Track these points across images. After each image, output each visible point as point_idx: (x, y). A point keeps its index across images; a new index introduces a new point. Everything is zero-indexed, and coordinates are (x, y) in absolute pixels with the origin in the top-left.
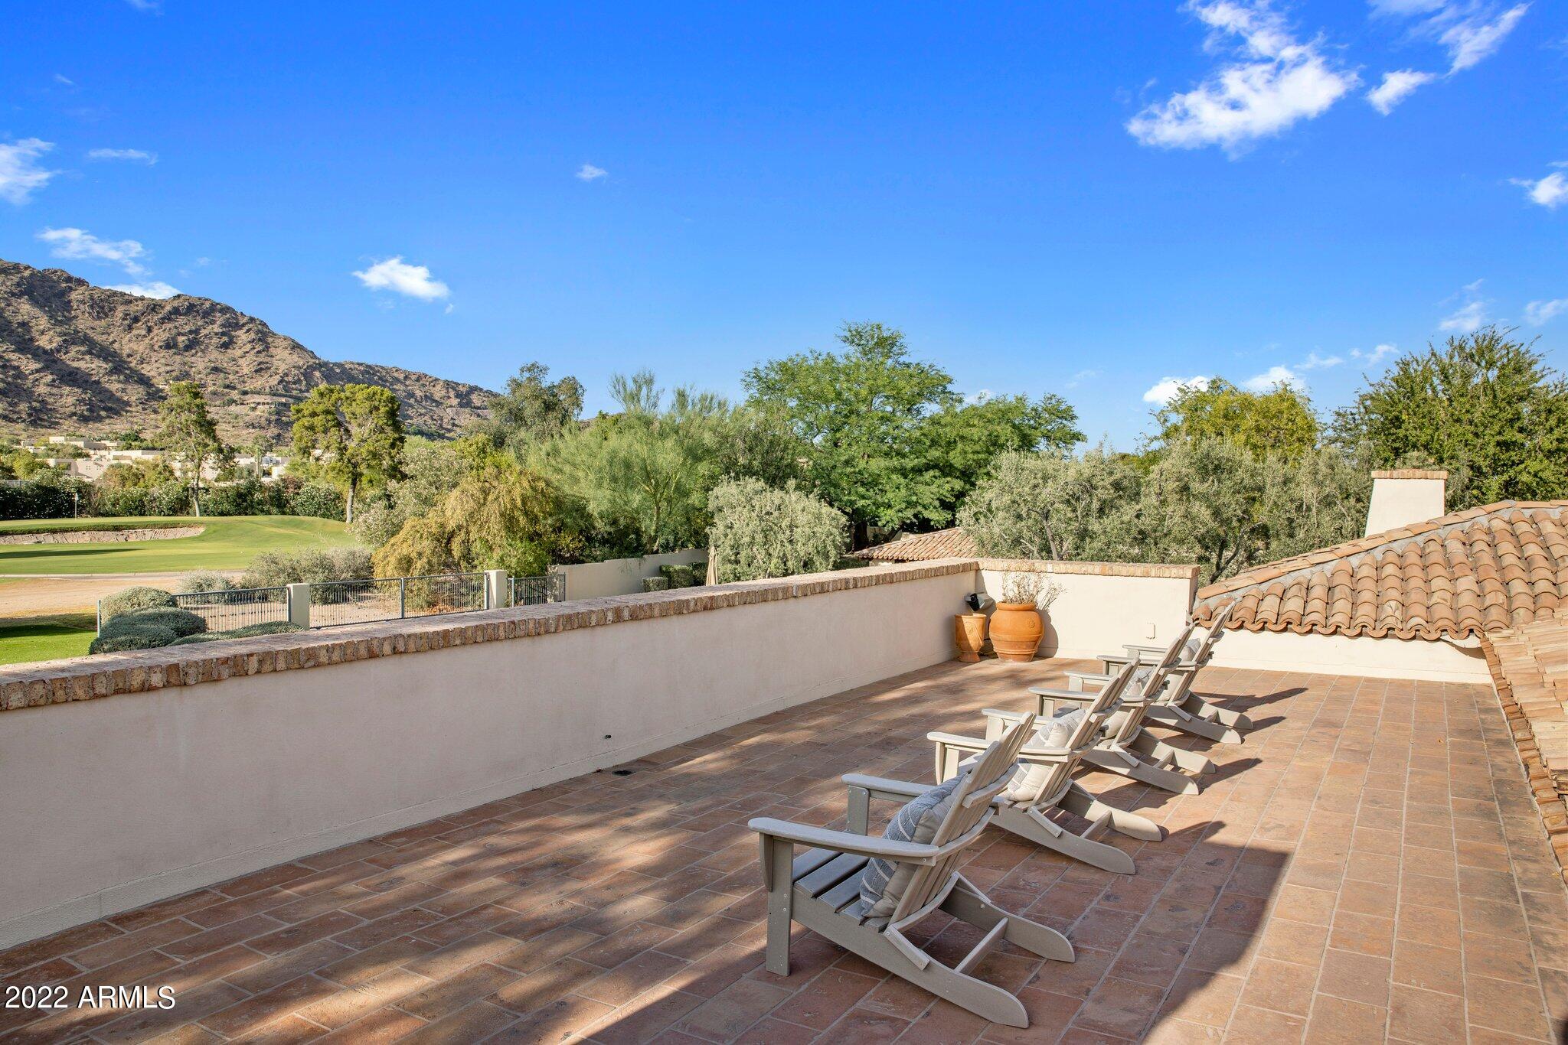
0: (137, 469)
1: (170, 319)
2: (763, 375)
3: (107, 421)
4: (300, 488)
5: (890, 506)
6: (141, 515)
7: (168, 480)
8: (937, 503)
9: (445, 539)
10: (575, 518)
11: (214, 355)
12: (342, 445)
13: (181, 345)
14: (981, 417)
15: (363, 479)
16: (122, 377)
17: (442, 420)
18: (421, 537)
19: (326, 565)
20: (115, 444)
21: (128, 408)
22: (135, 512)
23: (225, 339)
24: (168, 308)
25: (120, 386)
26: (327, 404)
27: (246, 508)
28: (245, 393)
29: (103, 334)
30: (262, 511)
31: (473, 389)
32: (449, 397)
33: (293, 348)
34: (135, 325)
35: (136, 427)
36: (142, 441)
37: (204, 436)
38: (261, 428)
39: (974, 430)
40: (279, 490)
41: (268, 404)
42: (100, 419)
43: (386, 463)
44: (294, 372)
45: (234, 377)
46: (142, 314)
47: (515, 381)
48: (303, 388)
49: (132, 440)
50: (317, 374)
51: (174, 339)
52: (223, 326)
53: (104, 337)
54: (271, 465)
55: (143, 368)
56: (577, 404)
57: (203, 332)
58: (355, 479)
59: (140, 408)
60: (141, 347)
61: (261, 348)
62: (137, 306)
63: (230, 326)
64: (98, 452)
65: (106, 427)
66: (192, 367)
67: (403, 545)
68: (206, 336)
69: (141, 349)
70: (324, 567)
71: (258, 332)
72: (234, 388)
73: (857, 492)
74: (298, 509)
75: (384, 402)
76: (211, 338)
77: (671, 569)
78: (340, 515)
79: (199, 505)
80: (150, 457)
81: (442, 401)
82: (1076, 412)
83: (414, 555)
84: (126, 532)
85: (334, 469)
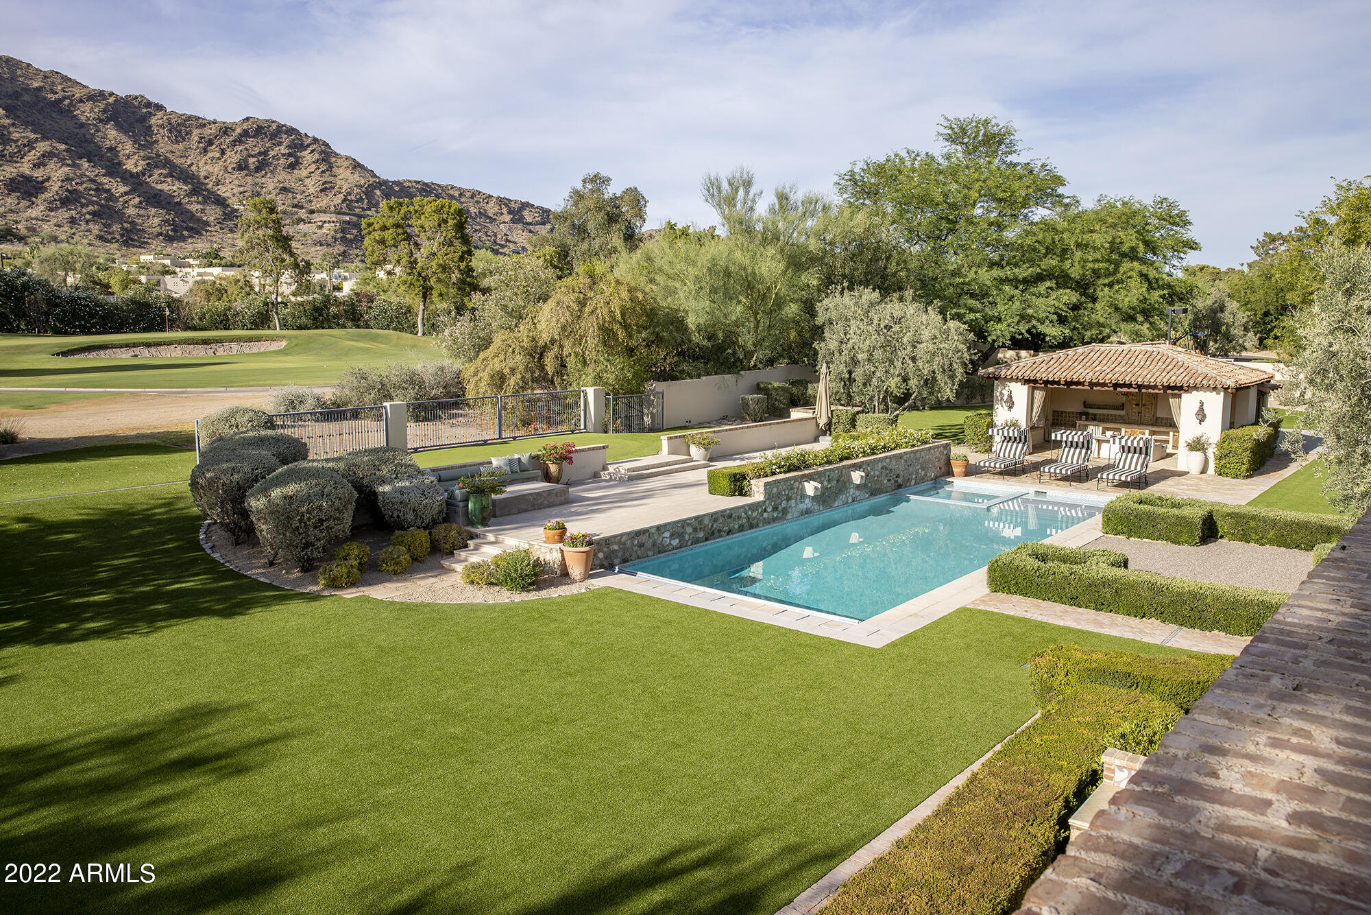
0: (220, 284)
1: (241, 142)
2: (858, 178)
3: (190, 240)
4: (372, 302)
5: (999, 320)
6: (226, 329)
7: (249, 294)
8: (1055, 317)
9: (537, 353)
10: (671, 332)
11: (282, 175)
12: (413, 259)
13: (252, 167)
14: (1103, 222)
15: (433, 292)
16: (200, 198)
17: (496, 236)
18: (513, 352)
19: (414, 380)
20: (197, 262)
21: (208, 228)
22: (221, 326)
23: (292, 160)
24: (239, 131)
25: (199, 207)
26: (397, 217)
27: (323, 322)
28: (312, 212)
29: (181, 157)
30: (338, 324)
31: (526, 205)
32: (502, 214)
33: (355, 167)
34: (209, 148)
35: (215, 246)
36: (221, 259)
37: (280, 251)
38: (328, 245)
39: (1095, 236)
40: (353, 304)
41: (333, 222)
42: (183, 239)
43: (455, 276)
44: (356, 190)
45: (301, 197)
46: (216, 138)
47: (577, 192)
48: (365, 207)
49: (212, 258)
50: (378, 192)
51: (245, 160)
52: (289, 147)
53: (183, 160)
54: (340, 280)
55: (219, 189)
56: (641, 216)
57: (272, 153)
58: (426, 293)
59: (218, 227)
60: (216, 169)
61: (325, 168)
62: (211, 129)
63: (295, 147)
64: (183, 270)
65: (189, 246)
66: (262, 187)
67: (494, 361)
68: (274, 157)
69: (216, 171)
70: (413, 382)
71: (322, 152)
72: (302, 207)
73: (965, 305)
74: (371, 323)
75: (452, 214)
76: (279, 159)
77: (770, 386)
78: (412, 329)
79: (279, 320)
80: (230, 273)
81: (495, 217)
82: (1190, 217)
83: (507, 371)
84: (213, 346)
85: (405, 282)
